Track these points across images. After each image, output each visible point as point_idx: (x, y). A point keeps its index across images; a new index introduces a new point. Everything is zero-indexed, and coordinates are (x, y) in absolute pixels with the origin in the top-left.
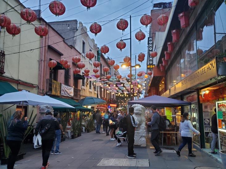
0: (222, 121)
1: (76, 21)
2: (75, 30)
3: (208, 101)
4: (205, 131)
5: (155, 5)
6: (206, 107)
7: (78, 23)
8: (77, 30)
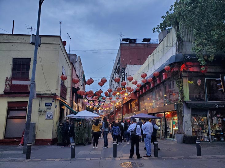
0: (175, 125)
1: (75, 55)
2: (75, 62)
3: (169, 117)
4: (167, 131)
5: (124, 40)
6: (168, 120)
7: (77, 57)
8: (76, 62)
